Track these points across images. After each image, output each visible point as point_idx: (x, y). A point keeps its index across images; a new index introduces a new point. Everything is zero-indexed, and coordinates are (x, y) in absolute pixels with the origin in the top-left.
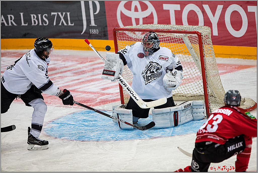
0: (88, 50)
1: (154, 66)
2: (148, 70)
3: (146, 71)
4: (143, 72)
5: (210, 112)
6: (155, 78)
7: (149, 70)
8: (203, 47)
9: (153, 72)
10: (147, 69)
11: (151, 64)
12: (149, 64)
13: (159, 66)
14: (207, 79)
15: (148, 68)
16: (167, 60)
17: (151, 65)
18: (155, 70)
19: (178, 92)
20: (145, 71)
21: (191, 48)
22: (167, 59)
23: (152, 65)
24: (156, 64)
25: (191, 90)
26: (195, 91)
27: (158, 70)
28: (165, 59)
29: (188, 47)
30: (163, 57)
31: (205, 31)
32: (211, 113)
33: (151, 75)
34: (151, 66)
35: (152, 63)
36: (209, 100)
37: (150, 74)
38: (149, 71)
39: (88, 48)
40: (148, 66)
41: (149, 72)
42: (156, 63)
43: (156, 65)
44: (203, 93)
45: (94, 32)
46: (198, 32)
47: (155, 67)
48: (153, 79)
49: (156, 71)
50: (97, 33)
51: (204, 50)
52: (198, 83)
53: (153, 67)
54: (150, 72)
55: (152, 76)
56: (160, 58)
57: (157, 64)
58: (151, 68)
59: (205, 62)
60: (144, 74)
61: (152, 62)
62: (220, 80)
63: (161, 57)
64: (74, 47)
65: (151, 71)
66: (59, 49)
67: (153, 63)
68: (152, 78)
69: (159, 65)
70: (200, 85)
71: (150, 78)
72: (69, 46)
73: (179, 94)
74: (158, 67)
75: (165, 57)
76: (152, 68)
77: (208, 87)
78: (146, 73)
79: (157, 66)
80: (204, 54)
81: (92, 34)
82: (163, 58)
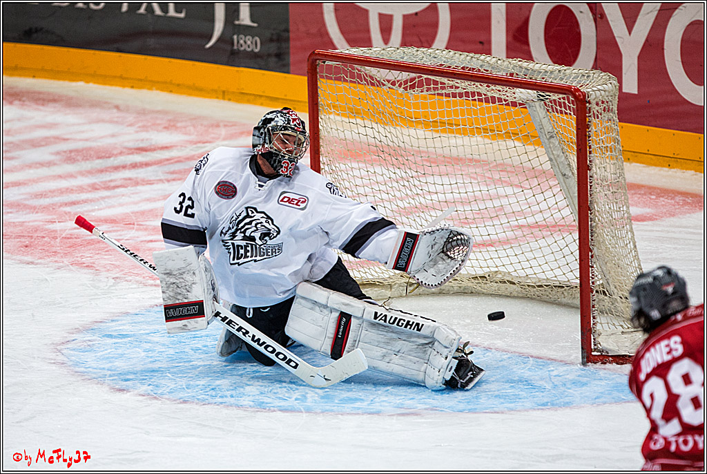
0: (224, 98)
1: (258, 223)
2: (237, 230)
3: (233, 230)
4: (224, 231)
5: (595, 345)
6: (256, 256)
7: (241, 229)
8: (589, 137)
9: (253, 239)
10: (235, 227)
11: (250, 213)
12: (244, 214)
13: (271, 227)
14: (592, 240)
15: (238, 225)
16: (302, 206)
17: (248, 216)
18: (257, 235)
19: (496, 269)
20: (230, 228)
21: (552, 137)
22: (303, 202)
23: (251, 217)
24: (263, 217)
25: (540, 265)
26: (552, 270)
27: (267, 238)
28: (296, 202)
29: (542, 130)
30: (292, 196)
31: (599, 87)
32: (596, 347)
33: (246, 246)
34: (248, 220)
35: (253, 213)
36: (593, 307)
37: (243, 243)
38: (241, 232)
39: (224, 92)
40: (240, 218)
41: (239, 236)
42: (263, 215)
43: (263, 220)
44: (574, 277)
45: (248, 44)
46: (578, 90)
47: (259, 226)
48: (252, 259)
49: (260, 238)
50: (256, 48)
51: (590, 148)
52: (562, 243)
53: (254, 223)
54: (243, 235)
55: (249, 249)
56: (282, 201)
57: (268, 217)
58: (247, 227)
59: (591, 186)
60: (227, 237)
61: (255, 209)
62: (635, 246)
63: (285, 197)
64: (178, 85)
65: (247, 234)
66: (132, 87)
67: (255, 213)
68: (249, 254)
69: (273, 224)
70: (566, 251)
71: (242, 251)
72: (165, 83)
73: (500, 276)
74: (269, 227)
75: (297, 197)
76: (249, 226)
77: (592, 267)
78: (233, 236)
79: (267, 225)
80: (590, 161)
81: (239, 50)
82: (290, 201)
